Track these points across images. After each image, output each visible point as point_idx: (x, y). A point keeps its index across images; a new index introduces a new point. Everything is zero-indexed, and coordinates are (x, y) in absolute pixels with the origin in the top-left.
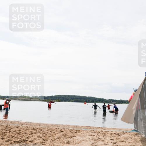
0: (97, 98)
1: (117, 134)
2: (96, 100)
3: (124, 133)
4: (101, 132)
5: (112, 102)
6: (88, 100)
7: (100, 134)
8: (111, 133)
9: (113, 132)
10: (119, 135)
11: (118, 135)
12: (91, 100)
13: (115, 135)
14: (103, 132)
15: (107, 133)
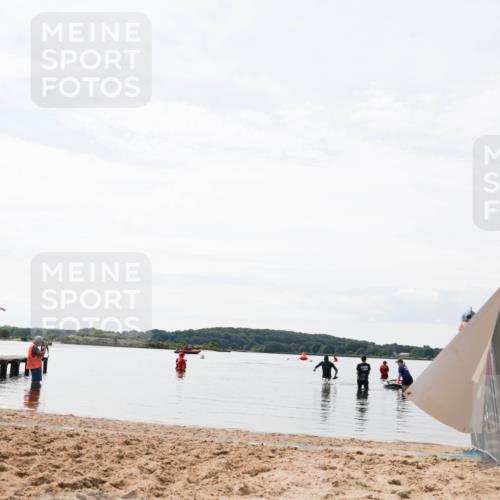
0: (344, 340)
1: (412, 464)
2: (342, 346)
3: (436, 461)
4: (357, 457)
5: (395, 353)
6: (313, 344)
7: (352, 463)
8: (394, 459)
9: (397, 458)
10: (419, 468)
11: (415, 468)
12: (324, 347)
13: (406, 468)
14: (362, 457)
15: (377, 461)
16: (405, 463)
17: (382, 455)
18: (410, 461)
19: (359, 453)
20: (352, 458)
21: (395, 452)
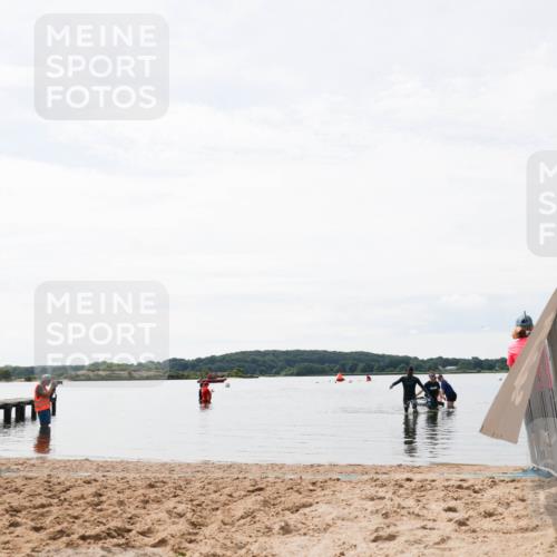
0: (383, 356)
1: (468, 488)
2: (382, 364)
3: (494, 483)
4: (407, 484)
5: (440, 368)
6: (350, 363)
7: (402, 491)
8: (446, 484)
9: (451, 483)
10: (475, 492)
11: (471, 492)
12: (361, 365)
13: (462, 493)
14: (413, 484)
15: (429, 487)
16: (460, 487)
17: (434, 481)
18: (465, 485)
19: (408, 480)
20: (401, 486)
21: (449, 476)
